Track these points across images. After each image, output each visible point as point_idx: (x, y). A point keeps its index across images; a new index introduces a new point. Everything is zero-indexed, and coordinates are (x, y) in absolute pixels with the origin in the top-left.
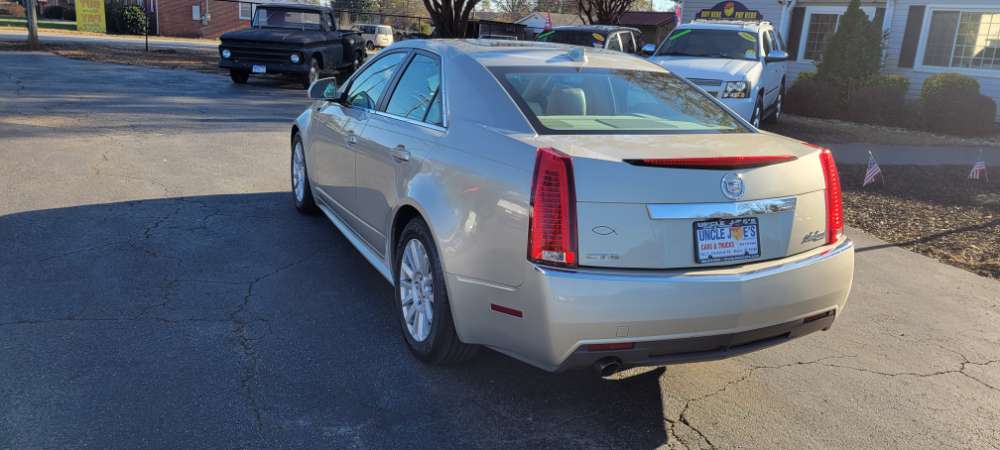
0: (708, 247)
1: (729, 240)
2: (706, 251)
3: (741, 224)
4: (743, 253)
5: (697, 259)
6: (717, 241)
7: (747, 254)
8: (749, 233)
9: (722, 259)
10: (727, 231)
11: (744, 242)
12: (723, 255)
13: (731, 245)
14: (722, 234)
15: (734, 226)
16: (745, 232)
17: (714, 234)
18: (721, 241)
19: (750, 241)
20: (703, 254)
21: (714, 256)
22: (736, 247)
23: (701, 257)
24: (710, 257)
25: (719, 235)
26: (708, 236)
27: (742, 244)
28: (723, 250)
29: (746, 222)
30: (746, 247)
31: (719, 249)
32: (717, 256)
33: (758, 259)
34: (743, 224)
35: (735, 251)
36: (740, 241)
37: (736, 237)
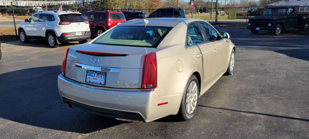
0: (89, 78)
1: (96, 78)
2: (89, 79)
3: (100, 74)
4: (100, 83)
5: (86, 81)
6: (92, 77)
7: (101, 83)
8: (103, 77)
9: (93, 83)
10: (96, 75)
11: (101, 79)
12: (93, 82)
13: (96, 79)
14: (94, 75)
15: (98, 74)
16: (101, 76)
17: (92, 75)
18: (94, 77)
19: (102, 79)
20: (88, 80)
21: (91, 81)
22: (98, 80)
23: (87, 81)
24: (90, 81)
25: (93, 75)
26: (90, 75)
27: (100, 80)
28: (94, 80)
29: (101, 73)
30: (101, 81)
31: (92, 80)
32: (92, 82)
33: (105, 86)
34: (101, 74)
35: (97, 82)
36: (100, 79)
37: (99, 78)
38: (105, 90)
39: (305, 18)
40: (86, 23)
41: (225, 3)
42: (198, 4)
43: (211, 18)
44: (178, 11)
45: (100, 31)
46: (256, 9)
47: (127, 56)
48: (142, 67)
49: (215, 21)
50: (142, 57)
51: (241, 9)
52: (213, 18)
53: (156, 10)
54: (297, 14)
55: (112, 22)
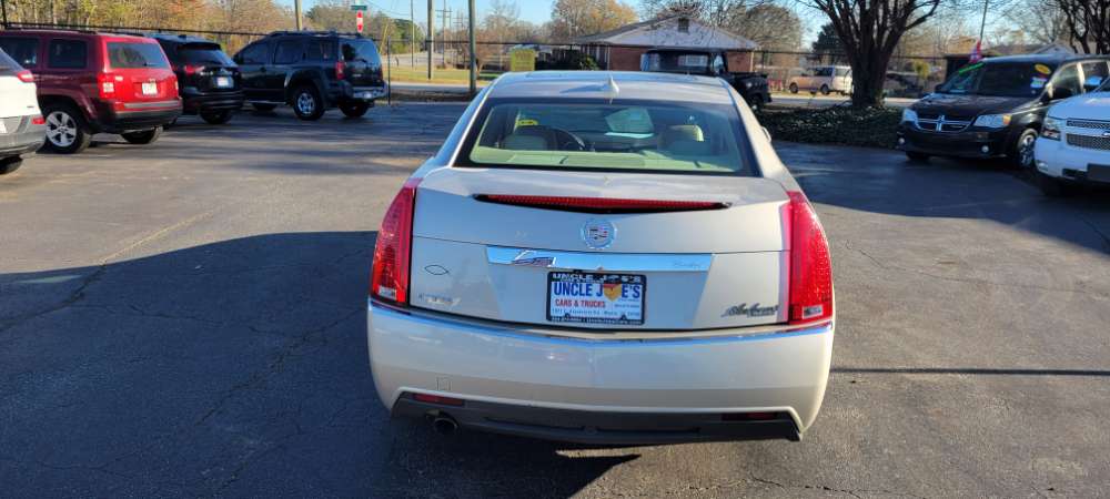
0: (565, 303)
1: (599, 299)
2: (561, 308)
3: (618, 281)
4: (619, 316)
5: (549, 317)
6: (578, 297)
7: (624, 318)
8: (630, 292)
9: (584, 320)
10: (596, 287)
11: (623, 303)
12: (588, 315)
13: (600, 304)
14: (588, 290)
15: (606, 282)
16: (624, 291)
17: (576, 289)
18: (586, 298)
19: (631, 303)
20: (557, 311)
21: (572, 314)
22: (607, 309)
23: (553, 313)
24: (567, 315)
25: (584, 291)
26: (567, 290)
27: (617, 306)
28: (587, 309)
29: (625, 279)
30: (623, 309)
31: (580, 308)
32: (578, 315)
33: (643, 327)
34: (621, 282)
35: (606, 313)
36: (616, 301)
37: (610, 297)
38: (641, 340)
39: (750, 85)
40: (24, 81)
41: (444, 25)
42: (341, 23)
43: (429, 76)
44: (352, 45)
45: (59, 118)
46: (546, 51)
47: (731, 209)
48: (788, 248)
49: (468, 85)
50: (781, 208)
51: (496, 48)
52: (435, 77)
53: (262, 37)
54: (735, 74)
55: (119, 79)
